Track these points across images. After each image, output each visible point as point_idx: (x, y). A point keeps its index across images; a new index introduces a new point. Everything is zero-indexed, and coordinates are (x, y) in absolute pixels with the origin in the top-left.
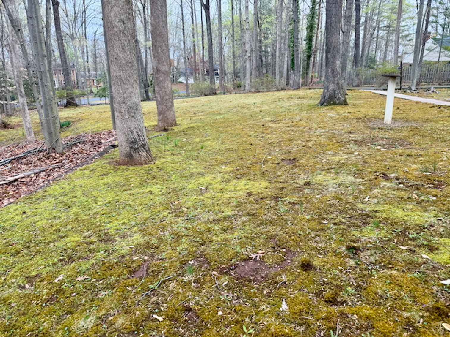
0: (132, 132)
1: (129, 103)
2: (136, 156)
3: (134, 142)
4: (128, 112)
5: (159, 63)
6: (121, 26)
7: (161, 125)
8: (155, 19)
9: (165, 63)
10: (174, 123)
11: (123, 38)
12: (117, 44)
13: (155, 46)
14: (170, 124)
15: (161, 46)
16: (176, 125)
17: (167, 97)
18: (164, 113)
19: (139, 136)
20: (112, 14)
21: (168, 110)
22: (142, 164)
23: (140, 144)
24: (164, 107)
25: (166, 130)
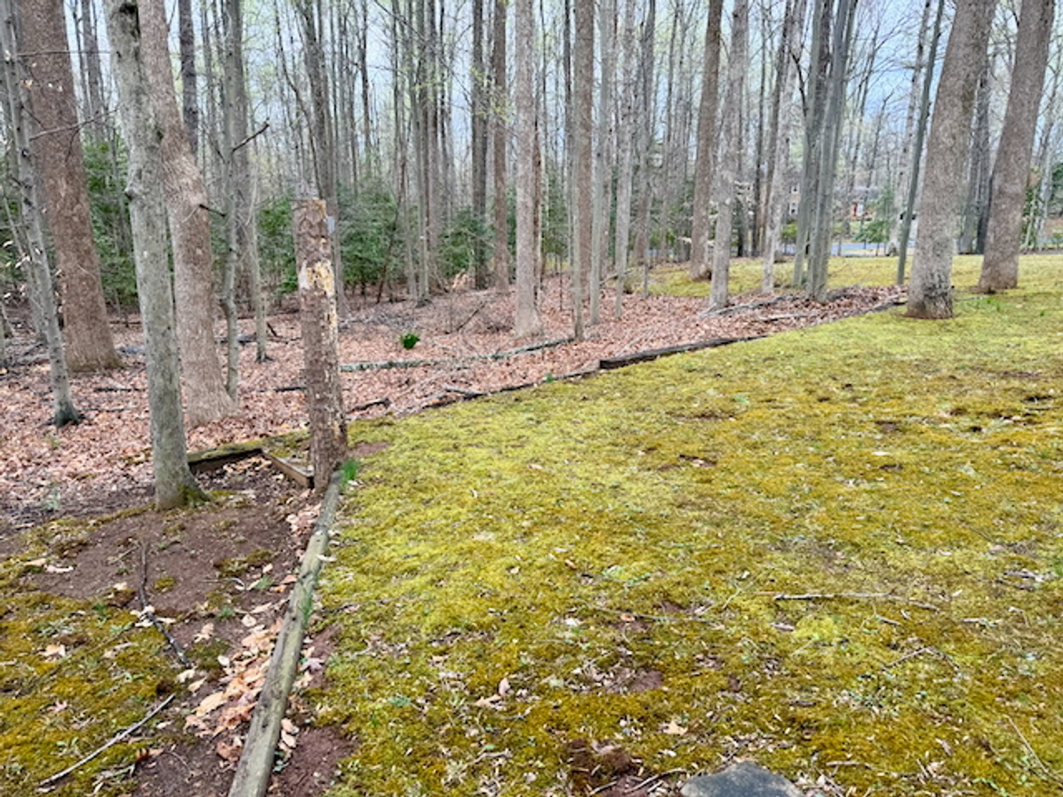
0: (932, 275)
1: (937, 238)
2: (930, 307)
3: (933, 288)
4: (934, 249)
5: (1006, 181)
6: (949, 142)
7: (984, 284)
8: (1014, 109)
9: (1017, 181)
10: (1012, 283)
11: (948, 157)
12: (939, 164)
13: (1006, 153)
14: (1002, 284)
15: (1015, 153)
16: (1014, 287)
17: (1008, 238)
18: (997, 264)
19: (941, 281)
20: (941, 129)
21: (1004, 260)
22: (935, 318)
23: (939, 292)
24: (998, 254)
25: (991, 292)
